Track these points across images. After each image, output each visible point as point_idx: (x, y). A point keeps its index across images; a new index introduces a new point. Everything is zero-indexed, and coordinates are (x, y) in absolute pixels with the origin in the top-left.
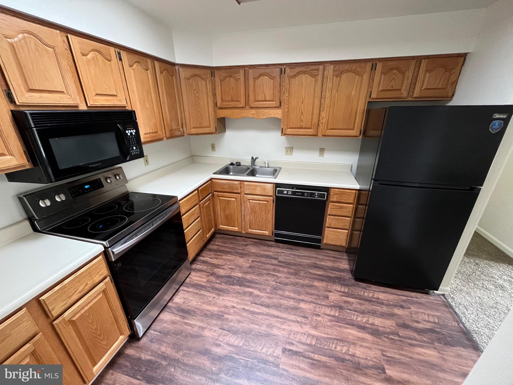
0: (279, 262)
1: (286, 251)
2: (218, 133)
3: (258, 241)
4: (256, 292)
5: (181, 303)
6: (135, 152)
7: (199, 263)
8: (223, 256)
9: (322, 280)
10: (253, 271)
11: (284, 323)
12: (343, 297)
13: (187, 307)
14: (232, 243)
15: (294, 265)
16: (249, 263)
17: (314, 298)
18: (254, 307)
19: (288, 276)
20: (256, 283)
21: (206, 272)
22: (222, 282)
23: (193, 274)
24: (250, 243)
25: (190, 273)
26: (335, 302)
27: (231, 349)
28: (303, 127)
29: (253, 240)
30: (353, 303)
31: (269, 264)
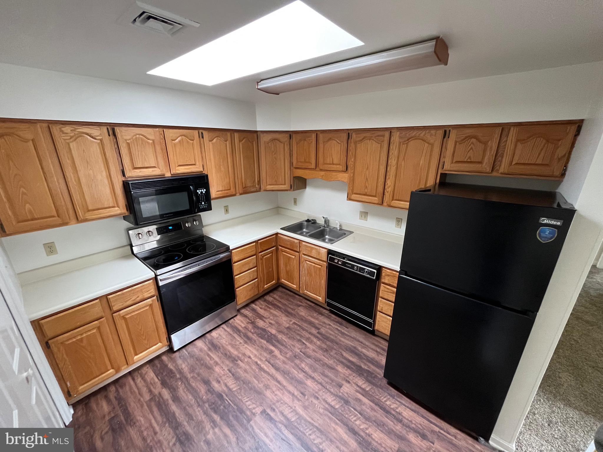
0: (318, 333)
1: (334, 324)
2: (294, 190)
3: (313, 305)
4: (277, 352)
5: (215, 338)
6: (203, 206)
7: (249, 309)
8: (272, 309)
9: (348, 367)
10: (288, 332)
11: (280, 390)
12: (358, 394)
13: (217, 343)
14: (288, 300)
15: (332, 341)
16: (289, 324)
17: (325, 381)
18: (266, 365)
19: (317, 350)
20: (283, 345)
21: (249, 319)
22: (255, 333)
23: (239, 317)
24: (304, 304)
25: (236, 316)
26: (345, 394)
27: (225, 389)
28: (368, 194)
29: (309, 302)
30: (364, 404)
31: (307, 331)
